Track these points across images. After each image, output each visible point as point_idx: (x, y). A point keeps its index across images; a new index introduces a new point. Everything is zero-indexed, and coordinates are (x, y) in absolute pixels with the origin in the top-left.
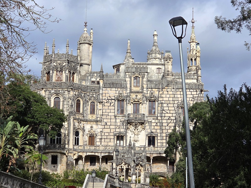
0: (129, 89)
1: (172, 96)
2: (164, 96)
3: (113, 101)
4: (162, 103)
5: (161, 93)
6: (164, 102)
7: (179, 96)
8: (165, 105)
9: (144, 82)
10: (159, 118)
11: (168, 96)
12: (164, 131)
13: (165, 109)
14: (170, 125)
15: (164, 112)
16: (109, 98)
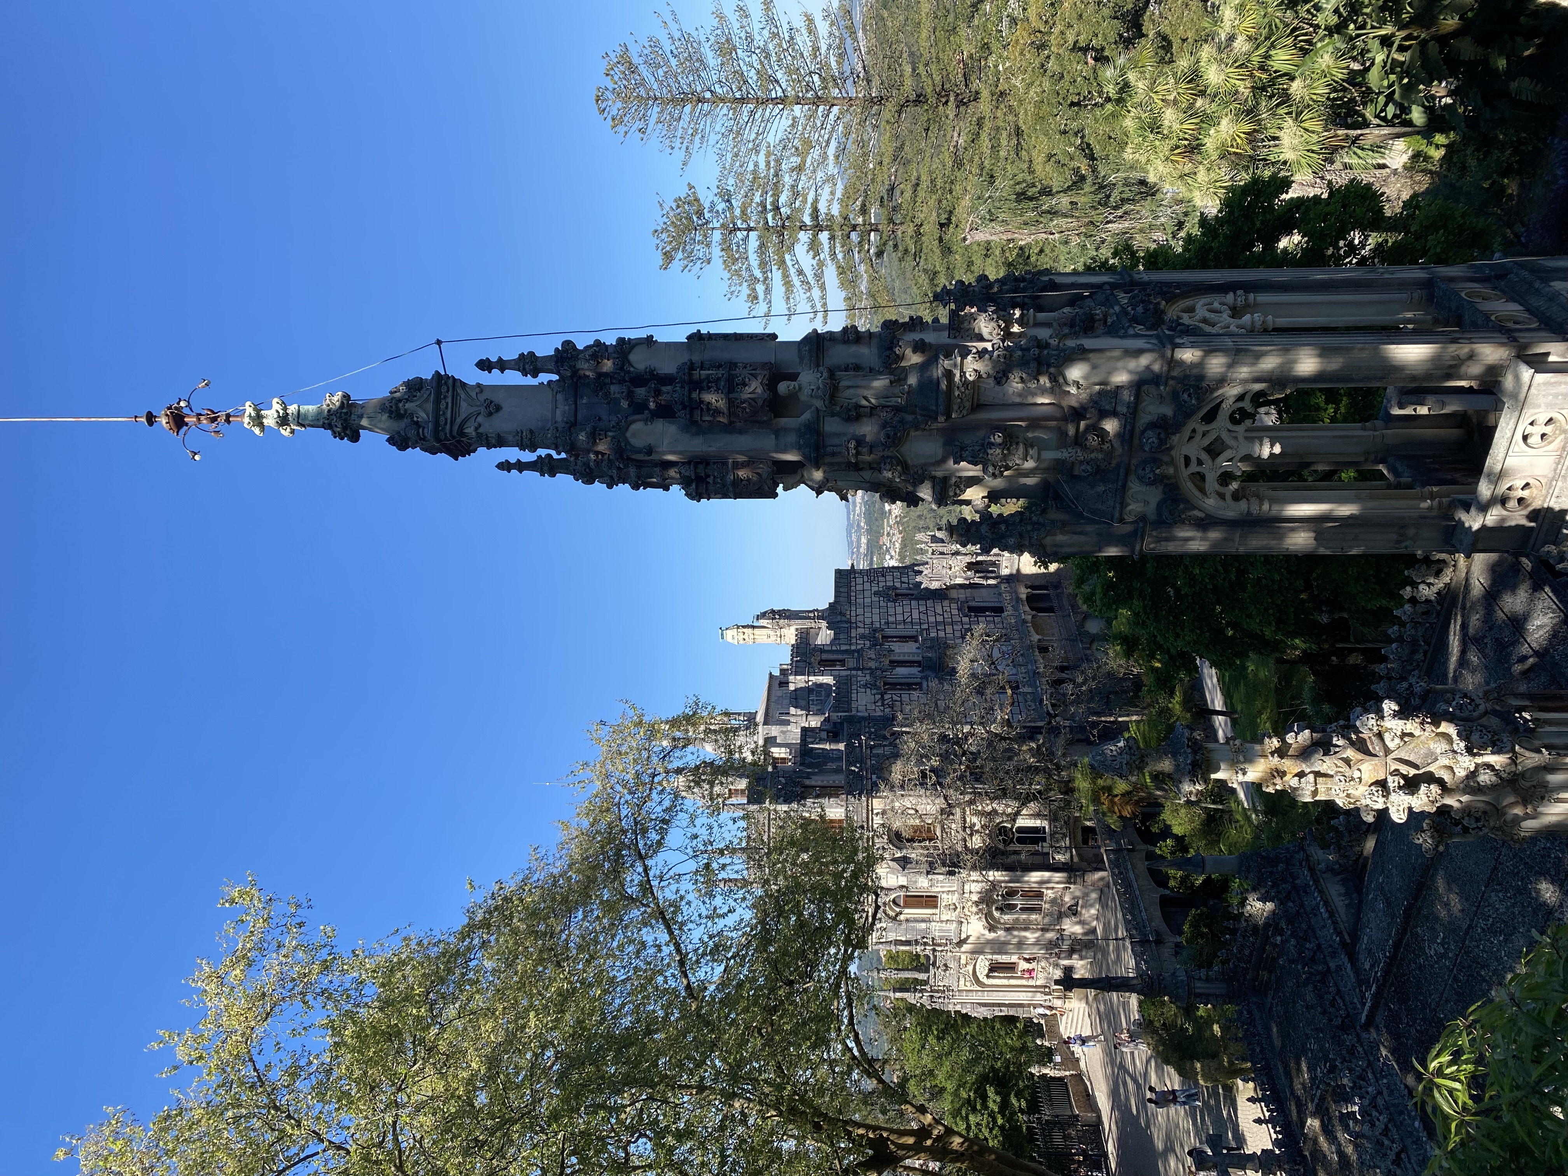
0: (854, 672)
1: (867, 609)
2: (868, 621)
3: (886, 697)
4: (887, 623)
5: (859, 624)
6: (883, 621)
7: (868, 600)
8: (891, 619)
9: (834, 648)
10: (925, 626)
11: (868, 615)
12: (957, 619)
13: (900, 618)
14: (939, 611)
15: (909, 620)
16: (879, 704)
